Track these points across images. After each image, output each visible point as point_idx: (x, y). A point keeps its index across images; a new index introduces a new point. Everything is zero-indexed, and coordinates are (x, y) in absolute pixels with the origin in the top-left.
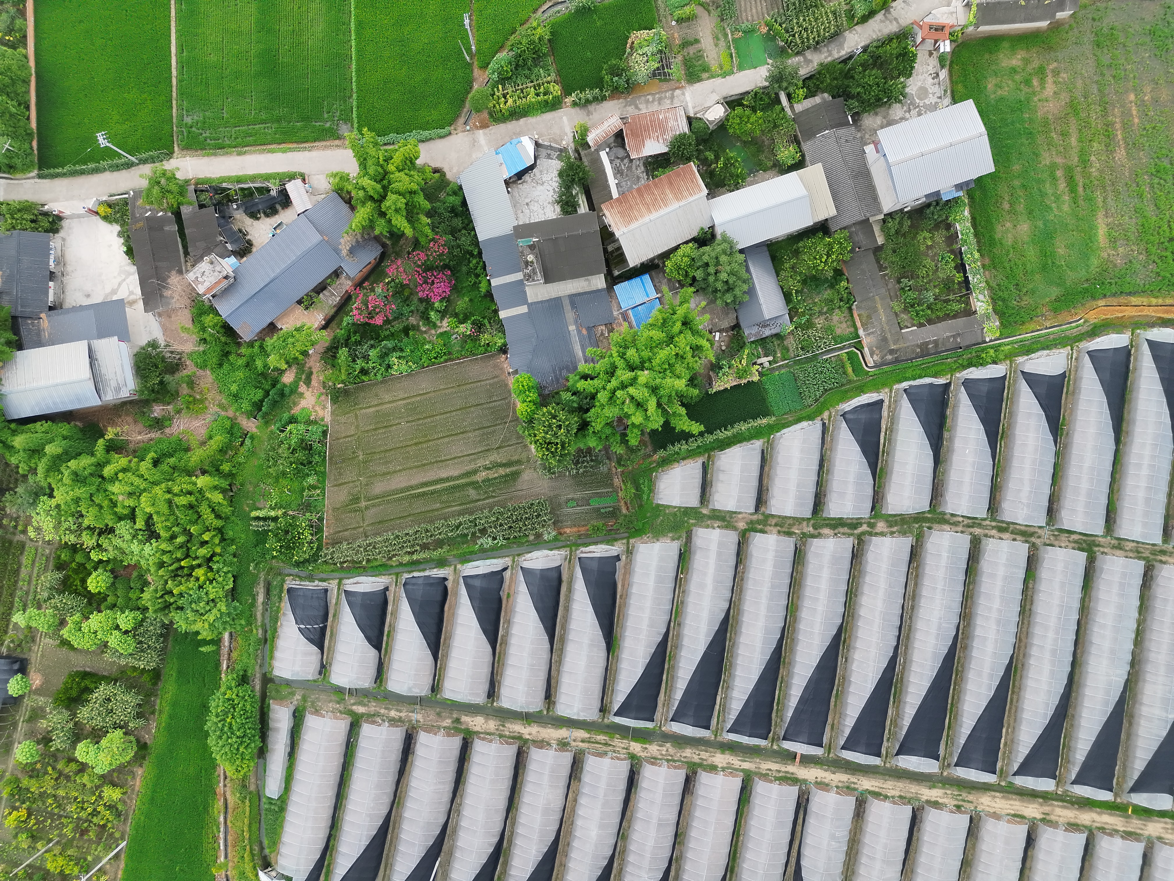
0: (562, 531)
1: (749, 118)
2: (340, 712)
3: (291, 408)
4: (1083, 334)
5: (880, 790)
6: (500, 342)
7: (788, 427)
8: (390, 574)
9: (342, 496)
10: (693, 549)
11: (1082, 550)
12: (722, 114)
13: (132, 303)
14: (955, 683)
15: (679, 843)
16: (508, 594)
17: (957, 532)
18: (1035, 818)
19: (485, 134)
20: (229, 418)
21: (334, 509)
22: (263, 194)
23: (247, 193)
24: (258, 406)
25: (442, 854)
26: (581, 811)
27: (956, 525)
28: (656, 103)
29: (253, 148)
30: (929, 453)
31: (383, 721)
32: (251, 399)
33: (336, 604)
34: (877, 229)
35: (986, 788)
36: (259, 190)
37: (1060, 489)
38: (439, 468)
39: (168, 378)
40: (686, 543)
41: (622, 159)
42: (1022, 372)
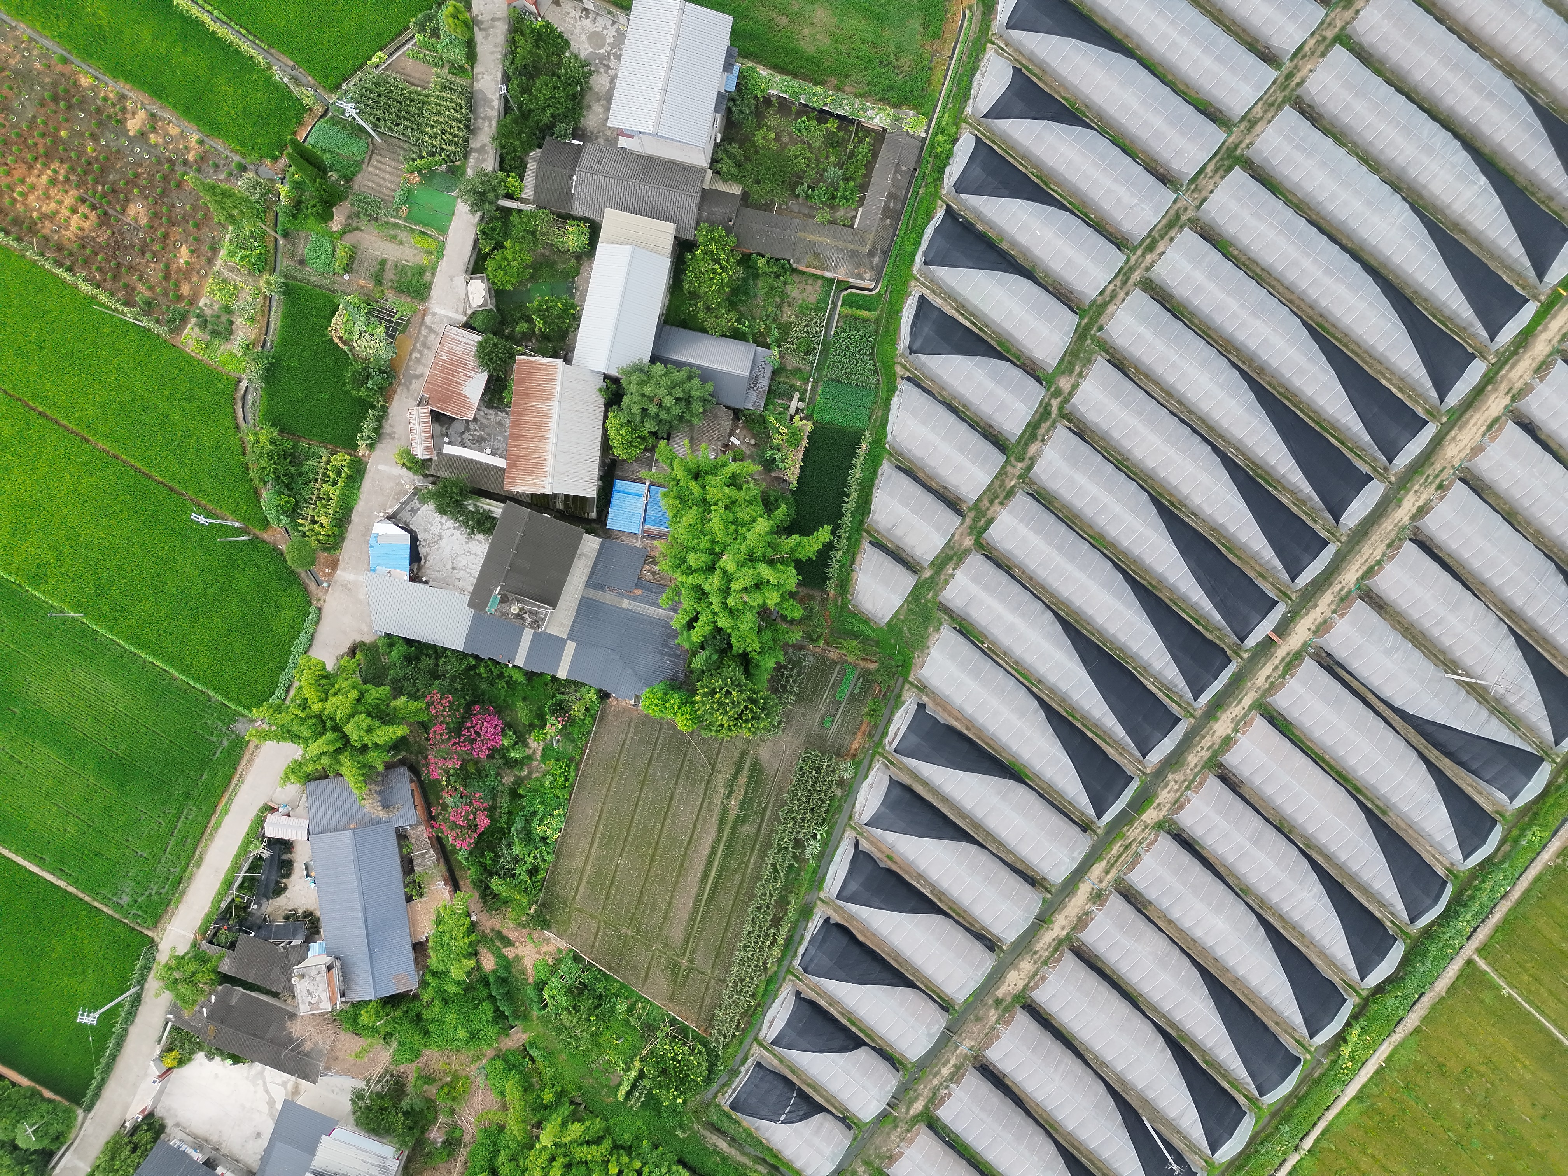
0: (852, 752)
1: (505, 259)
2: (908, 1131)
3: (526, 980)
4: (983, 19)
5: (1368, 565)
6: (592, 695)
7: (887, 421)
8: (784, 979)
9: (661, 980)
10: (962, 614)
11: (1229, 170)
12: (483, 286)
13: (296, 1091)
14: (1295, 406)
15: (1290, 831)
16: (888, 857)
17: (1124, 300)
18: (1506, 406)
19: (344, 569)
20: (493, 1059)
21: (671, 999)
22: (260, 866)
23: (249, 884)
24: (499, 1016)
25: (1140, 1111)
26: (1187, 924)
27: (1116, 296)
28: (426, 352)
29: (202, 846)
30: (1014, 279)
31: (947, 1087)
32: (487, 1021)
33: (781, 1061)
34: (721, 187)
35: (1437, 442)
36: (253, 868)
37: (1144, 152)
38: (696, 851)
39: (405, 1104)
40: (951, 618)
41: (467, 429)
42: (985, 116)
